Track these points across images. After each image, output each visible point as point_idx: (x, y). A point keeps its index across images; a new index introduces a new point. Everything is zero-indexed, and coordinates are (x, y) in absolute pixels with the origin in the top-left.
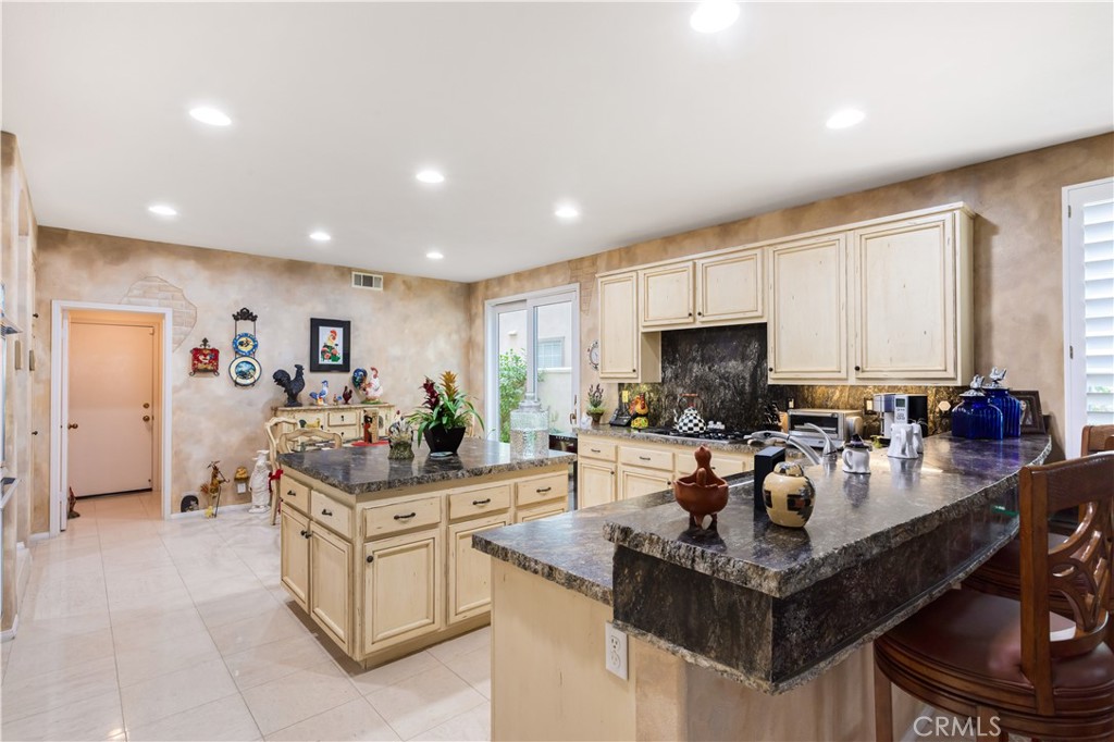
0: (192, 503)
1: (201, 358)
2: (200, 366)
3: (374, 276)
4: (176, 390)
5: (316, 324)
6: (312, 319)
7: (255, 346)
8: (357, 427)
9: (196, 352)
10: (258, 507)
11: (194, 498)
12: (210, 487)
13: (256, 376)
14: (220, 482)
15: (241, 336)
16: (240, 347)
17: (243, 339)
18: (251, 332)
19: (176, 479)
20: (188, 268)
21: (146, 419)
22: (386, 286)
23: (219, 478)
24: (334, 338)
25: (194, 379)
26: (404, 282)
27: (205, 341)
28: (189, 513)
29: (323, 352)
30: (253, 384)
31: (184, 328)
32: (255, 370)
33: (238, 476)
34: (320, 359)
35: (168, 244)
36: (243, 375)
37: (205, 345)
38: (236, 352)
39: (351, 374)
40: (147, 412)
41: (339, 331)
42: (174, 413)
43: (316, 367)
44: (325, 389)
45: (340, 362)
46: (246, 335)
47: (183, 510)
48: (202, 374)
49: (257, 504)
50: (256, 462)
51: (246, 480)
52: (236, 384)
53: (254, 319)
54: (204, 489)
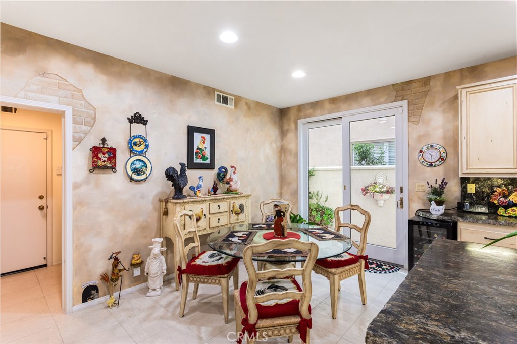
0: (93, 292)
1: (101, 155)
2: (100, 163)
3: (229, 97)
4: (76, 186)
5: (192, 131)
6: (188, 127)
7: (147, 147)
8: (228, 213)
9: (96, 151)
10: (154, 290)
11: (95, 288)
12: (109, 275)
13: (148, 172)
14: (120, 271)
15: (135, 137)
16: (134, 147)
17: (136, 140)
18: (143, 134)
19: (77, 272)
20: (87, 70)
21: (41, 208)
22: (236, 105)
23: (120, 267)
24: (204, 143)
25: (93, 175)
26: (247, 104)
27: (104, 140)
28: (90, 303)
29: (197, 153)
30: (145, 180)
31: (84, 128)
32: (146, 167)
33: (134, 262)
34: (195, 159)
35: (68, 44)
36: (137, 171)
37: (103, 144)
38: (131, 152)
39: (216, 171)
40: (42, 203)
41: (208, 137)
42: (74, 209)
43: (192, 166)
44: (201, 183)
45: (208, 161)
46: (139, 136)
47: (84, 300)
48: (102, 171)
49: (154, 287)
50: (151, 249)
51: (140, 264)
52: (131, 179)
53: (145, 122)
54: (104, 278)
